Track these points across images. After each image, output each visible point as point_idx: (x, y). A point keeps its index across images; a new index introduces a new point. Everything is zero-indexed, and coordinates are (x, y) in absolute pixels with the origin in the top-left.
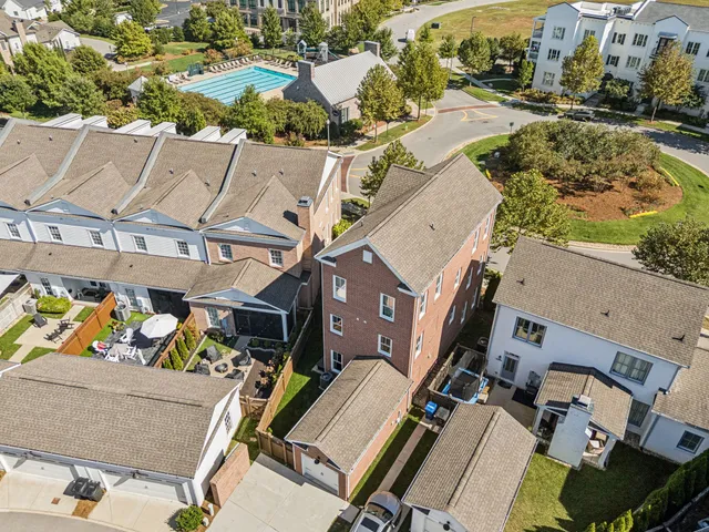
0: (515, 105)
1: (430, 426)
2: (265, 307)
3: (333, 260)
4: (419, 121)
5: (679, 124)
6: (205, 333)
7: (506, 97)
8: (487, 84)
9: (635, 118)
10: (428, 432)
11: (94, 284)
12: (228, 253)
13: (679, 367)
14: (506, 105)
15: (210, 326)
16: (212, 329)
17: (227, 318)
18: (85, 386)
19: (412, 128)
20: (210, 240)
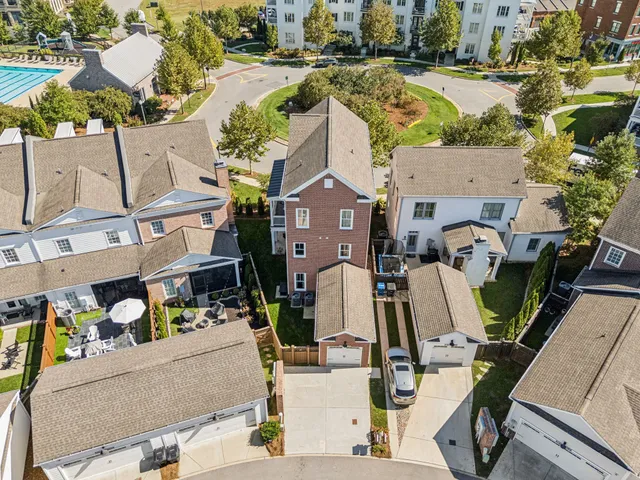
0: (274, 63)
1: (385, 299)
2: (220, 261)
3: (297, 195)
4: (206, 89)
5: (393, 58)
6: (164, 305)
7: (262, 58)
8: (240, 49)
9: (364, 59)
10: (386, 304)
11: (11, 304)
12: (161, 229)
13: (521, 200)
14: (267, 64)
15: (167, 297)
16: (169, 299)
17: (184, 284)
18: (129, 370)
19: (206, 96)
20: (142, 220)
